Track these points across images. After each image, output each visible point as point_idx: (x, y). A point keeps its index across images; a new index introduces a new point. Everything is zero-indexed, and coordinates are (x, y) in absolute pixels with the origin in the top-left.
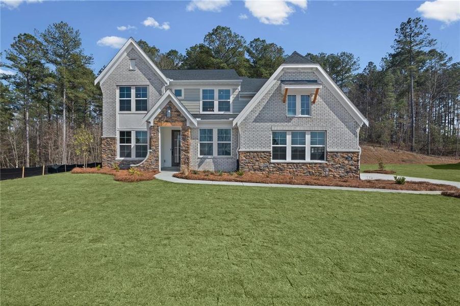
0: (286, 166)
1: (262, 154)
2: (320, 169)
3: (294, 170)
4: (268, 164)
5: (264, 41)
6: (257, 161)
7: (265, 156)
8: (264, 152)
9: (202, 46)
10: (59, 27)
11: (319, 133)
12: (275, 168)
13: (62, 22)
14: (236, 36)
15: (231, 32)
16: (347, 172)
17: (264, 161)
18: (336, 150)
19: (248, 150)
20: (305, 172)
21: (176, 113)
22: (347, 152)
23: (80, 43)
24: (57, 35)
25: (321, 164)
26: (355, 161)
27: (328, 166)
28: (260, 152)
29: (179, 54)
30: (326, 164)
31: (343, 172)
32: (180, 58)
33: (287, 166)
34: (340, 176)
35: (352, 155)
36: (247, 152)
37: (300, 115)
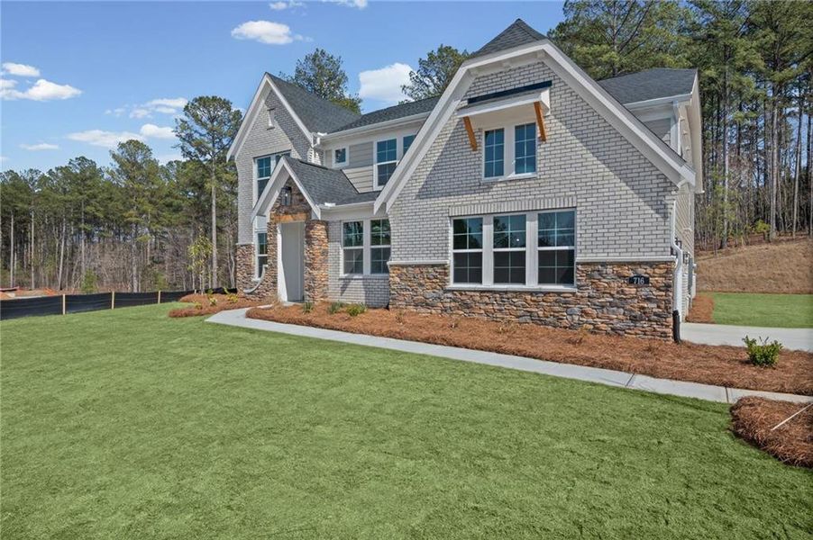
0: (478, 298)
1: (430, 270)
2: (557, 308)
3: (497, 307)
4: (441, 292)
6: (421, 285)
7: (434, 274)
8: (433, 266)
11: (558, 213)
12: (454, 301)
16: (634, 319)
17: (434, 285)
18: (602, 257)
19: (404, 262)
20: (519, 313)
21: (298, 197)
22: (633, 263)
25: (559, 294)
26: (659, 289)
27: (578, 300)
28: (426, 266)
30: (574, 294)
31: (621, 317)
33: (481, 297)
34: (612, 329)
35: (649, 270)
36: (403, 266)
37: (513, 176)
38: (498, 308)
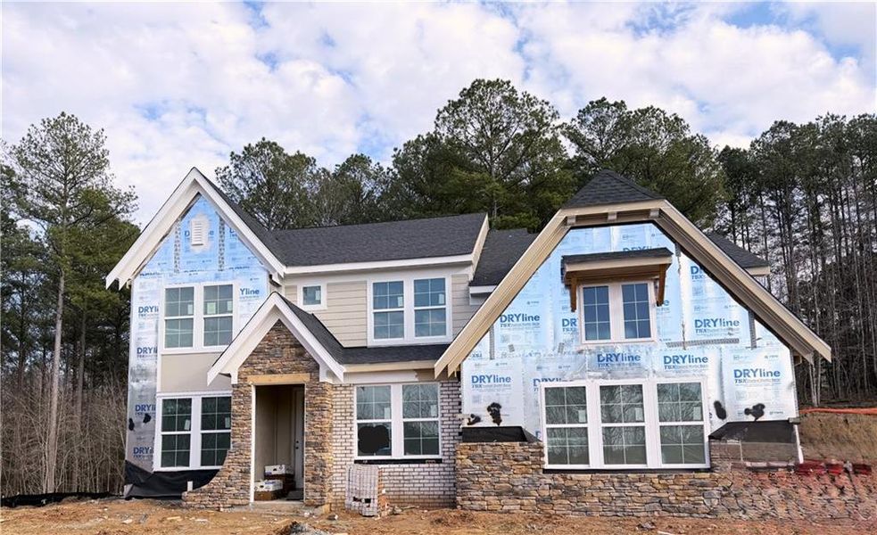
1: (519, 450)
2: (692, 492)
3: (614, 494)
4: (536, 477)
5: (620, 105)
6: (504, 469)
7: (525, 454)
9: (432, 140)
10: (58, 125)
11: (681, 384)
12: (556, 487)
13: (63, 114)
14: (530, 101)
15: (513, 91)
17: (524, 469)
20: (645, 500)
23: (107, 162)
24: (49, 148)
27: (717, 481)
29: (373, 165)
32: (377, 176)
37: (623, 340)
38: (617, 494)
